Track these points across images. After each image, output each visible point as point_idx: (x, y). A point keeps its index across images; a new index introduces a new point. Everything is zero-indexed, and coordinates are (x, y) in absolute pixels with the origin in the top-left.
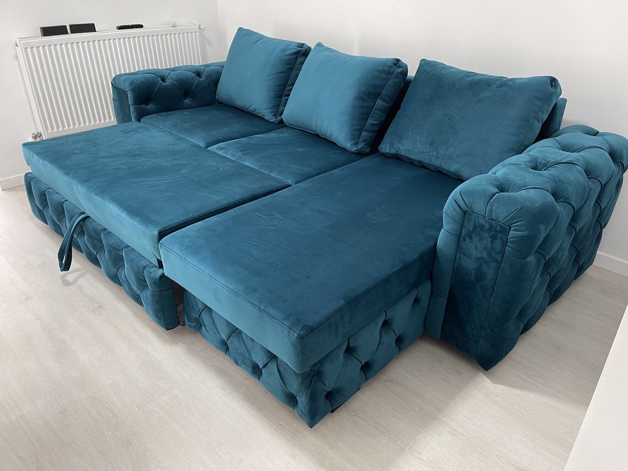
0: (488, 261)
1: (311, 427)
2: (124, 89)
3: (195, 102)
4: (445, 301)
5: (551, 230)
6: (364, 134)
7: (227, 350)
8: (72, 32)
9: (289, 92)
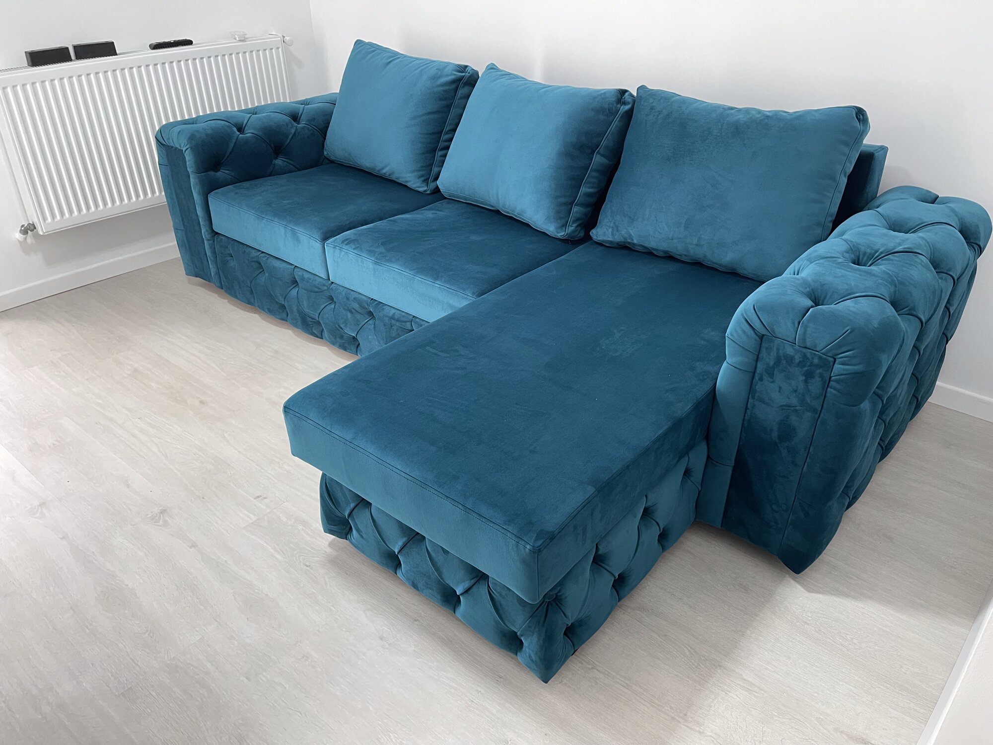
0: (799, 410)
1: (546, 681)
2: (180, 148)
3: (292, 162)
4: (729, 470)
5: (894, 359)
6: (575, 209)
7: (397, 567)
8: (79, 57)
9: (447, 144)
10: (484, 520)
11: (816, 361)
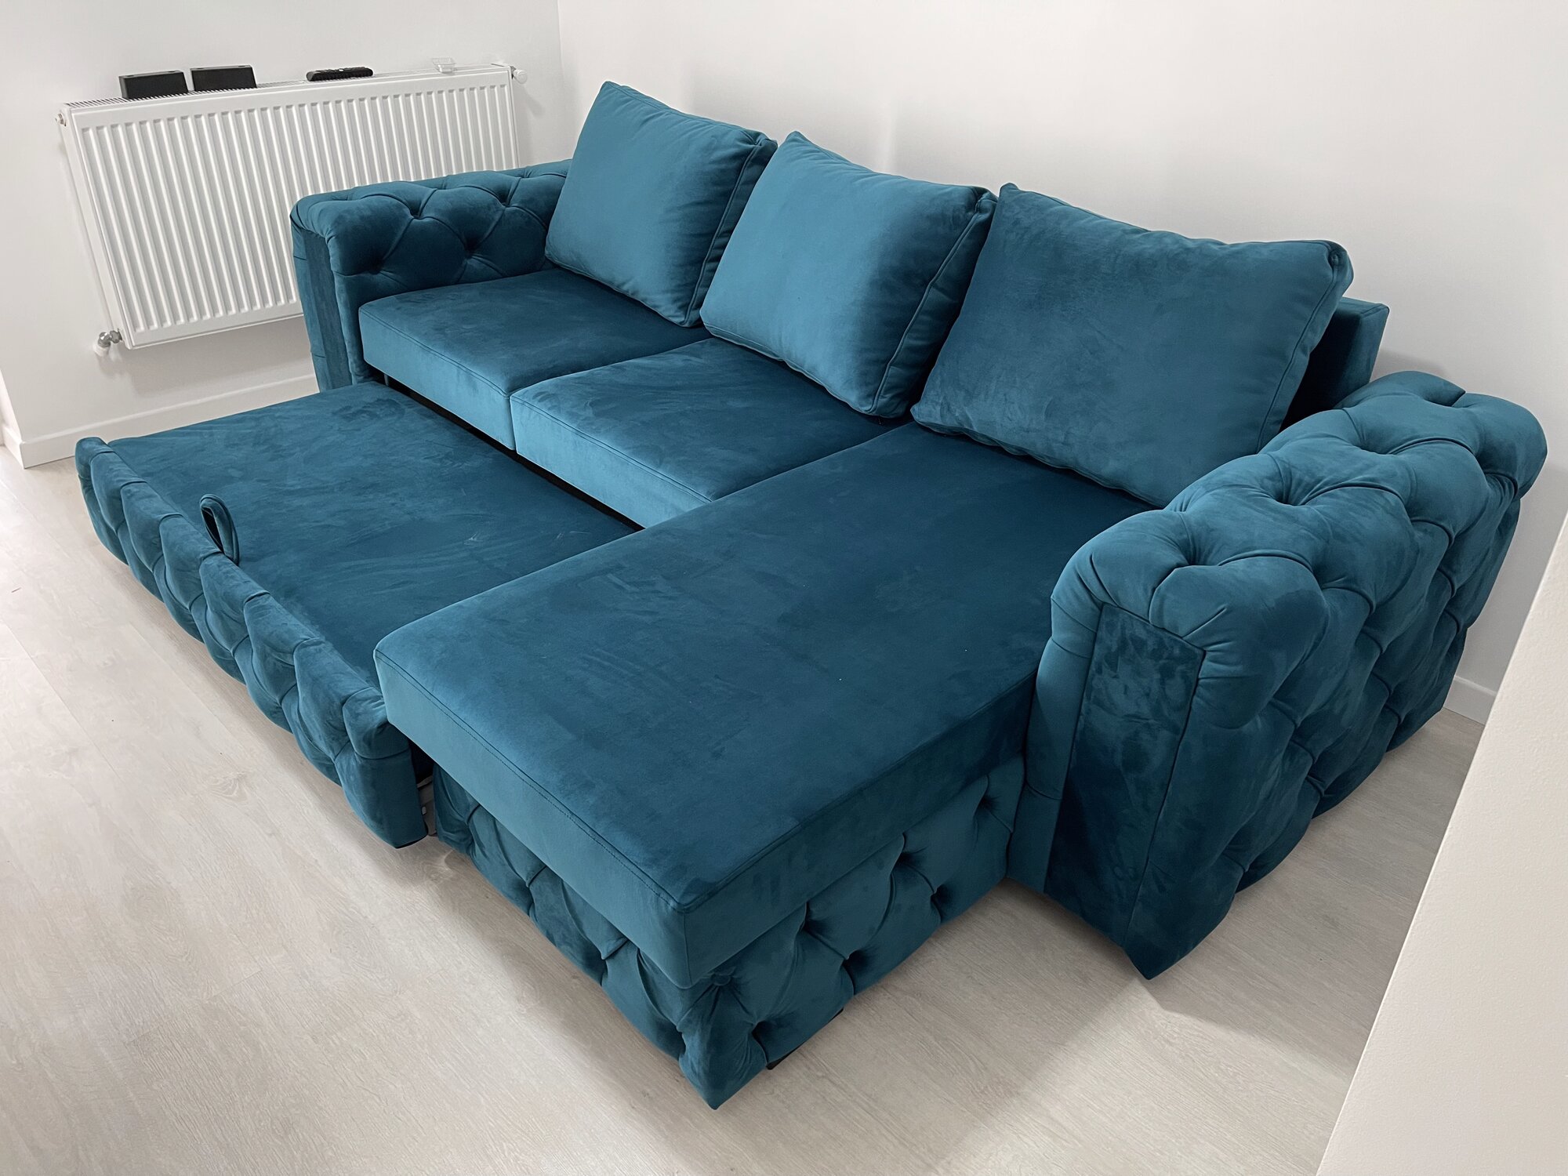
0: (1153, 725)
1: (715, 1106)
2: (321, 235)
3: (493, 265)
4: (1055, 806)
5: (1307, 658)
6: (891, 371)
7: (530, 905)
8: (198, 88)
9: (718, 252)
10: (617, 855)
11: (1177, 651)
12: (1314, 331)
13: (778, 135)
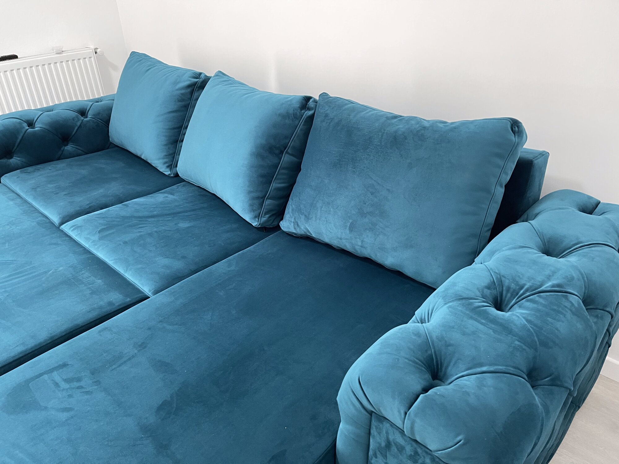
3: (80, 148)
6: (268, 202)
11: (428, 461)
12: (507, 174)
13: (210, 73)
